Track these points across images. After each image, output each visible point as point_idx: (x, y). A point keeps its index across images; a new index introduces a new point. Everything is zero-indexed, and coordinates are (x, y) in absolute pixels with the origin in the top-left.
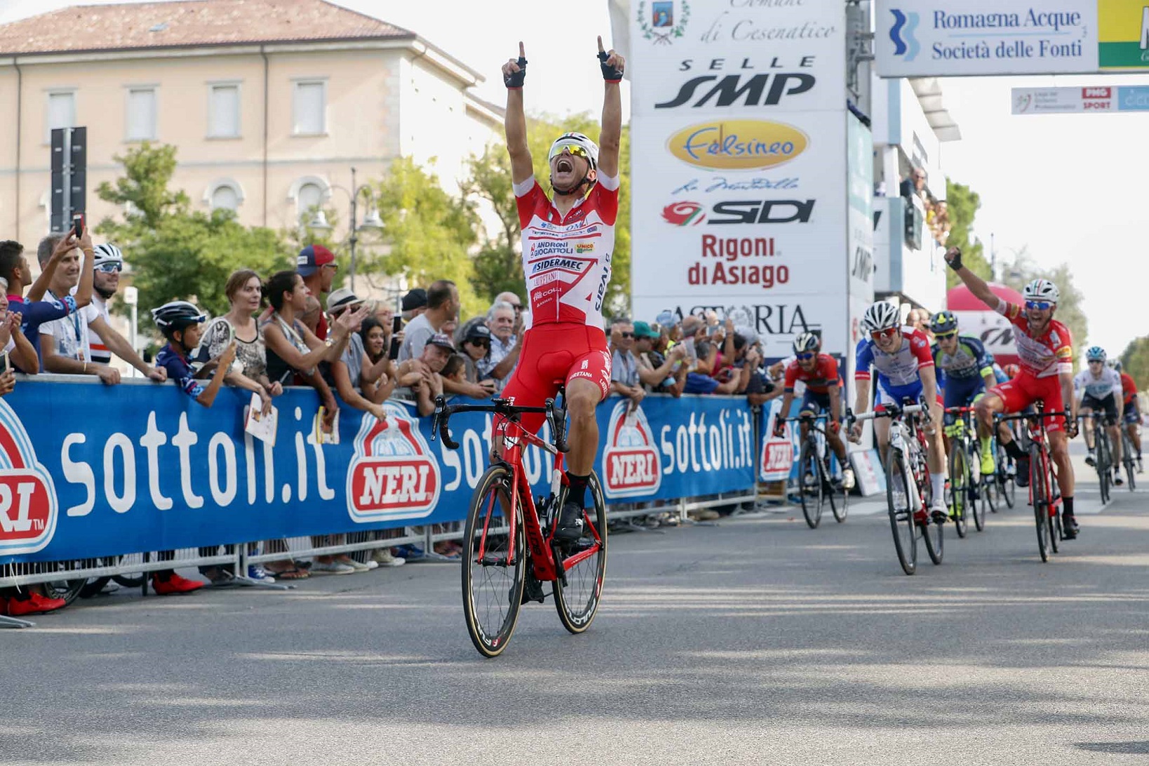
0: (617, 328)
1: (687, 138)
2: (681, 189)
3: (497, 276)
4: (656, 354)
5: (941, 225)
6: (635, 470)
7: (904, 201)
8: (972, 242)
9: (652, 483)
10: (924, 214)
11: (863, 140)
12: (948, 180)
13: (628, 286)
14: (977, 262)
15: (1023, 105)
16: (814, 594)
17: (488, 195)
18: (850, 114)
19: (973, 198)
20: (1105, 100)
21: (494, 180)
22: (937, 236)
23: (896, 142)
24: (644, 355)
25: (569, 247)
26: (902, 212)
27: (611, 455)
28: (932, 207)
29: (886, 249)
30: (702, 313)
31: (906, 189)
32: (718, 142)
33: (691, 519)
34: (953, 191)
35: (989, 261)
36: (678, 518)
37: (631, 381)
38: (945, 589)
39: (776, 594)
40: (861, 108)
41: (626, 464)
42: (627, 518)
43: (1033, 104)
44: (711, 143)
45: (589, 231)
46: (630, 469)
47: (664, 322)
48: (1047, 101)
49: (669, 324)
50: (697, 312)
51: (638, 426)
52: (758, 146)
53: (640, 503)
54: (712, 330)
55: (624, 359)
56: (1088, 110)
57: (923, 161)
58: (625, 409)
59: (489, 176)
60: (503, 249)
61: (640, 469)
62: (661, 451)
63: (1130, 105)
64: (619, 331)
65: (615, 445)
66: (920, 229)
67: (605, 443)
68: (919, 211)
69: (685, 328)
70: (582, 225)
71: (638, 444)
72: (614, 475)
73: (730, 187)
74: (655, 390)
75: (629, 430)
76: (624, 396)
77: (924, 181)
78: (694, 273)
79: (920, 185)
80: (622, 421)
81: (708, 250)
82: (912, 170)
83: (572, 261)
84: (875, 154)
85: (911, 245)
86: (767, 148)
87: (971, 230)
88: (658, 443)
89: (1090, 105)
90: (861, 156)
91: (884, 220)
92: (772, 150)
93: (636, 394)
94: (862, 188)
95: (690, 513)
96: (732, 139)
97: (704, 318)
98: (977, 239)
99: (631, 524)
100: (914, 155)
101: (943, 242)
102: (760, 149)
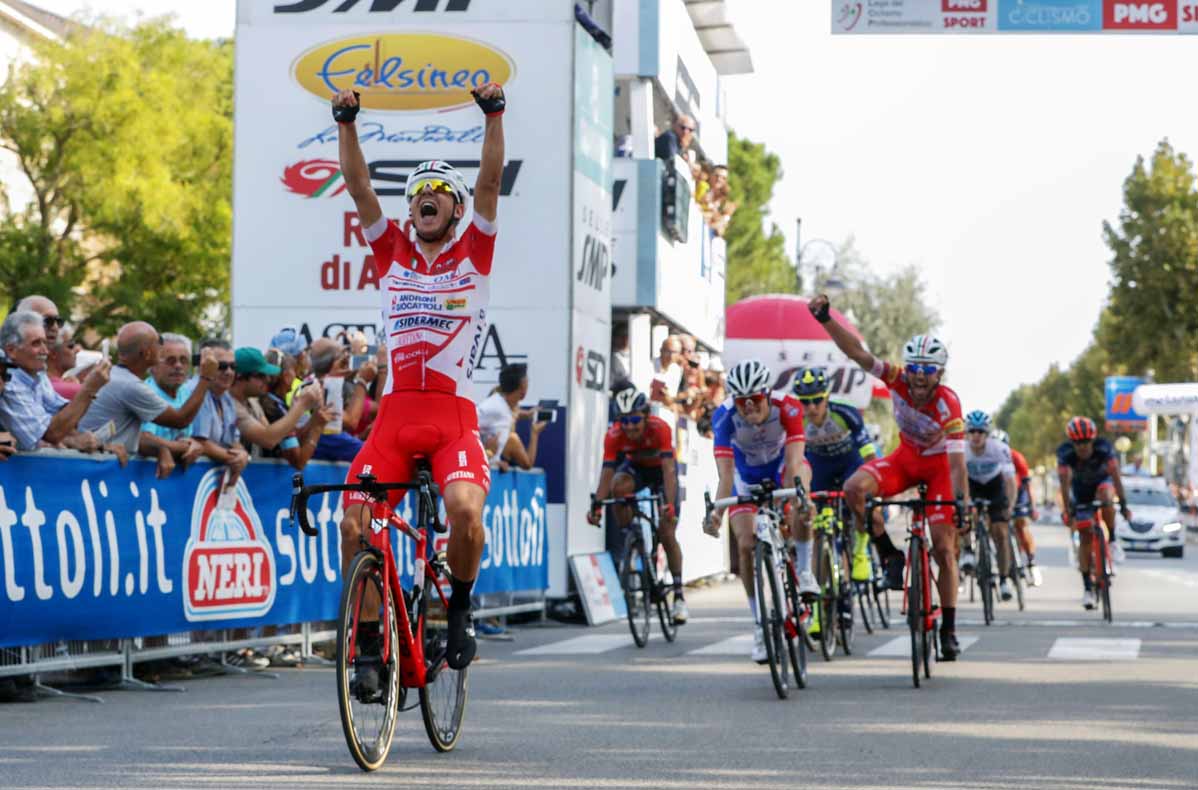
0: (210, 355)
1: (325, 59)
2: (313, 140)
3: (23, 270)
4: (274, 398)
5: (718, 203)
6: (233, 578)
7: (660, 165)
8: (767, 231)
9: (262, 599)
10: (692, 185)
11: (598, 69)
12: (730, 135)
13: (227, 289)
14: (775, 264)
15: (851, 19)
16: (506, 777)
17: (11, 143)
18: (579, 28)
19: (770, 163)
20: (978, 15)
21: (21, 120)
22: (713, 221)
23: (649, 73)
24: (253, 401)
25: (438, 303)
26: (659, 183)
27: (197, 553)
28: (705, 176)
29: (632, 239)
30: (341, 334)
31: (664, 147)
32: (372, 68)
33: (318, 656)
34: (739, 152)
35: (794, 262)
36: (297, 654)
37: (227, 438)
38: (712, 772)
39: (447, 775)
40: (596, 19)
41: (219, 568)
42: (219, 653)
43: (865, 17)
44: (361, 68)
45: (461, 283)
46: (226, 576)
47: (284, 346)
48: (888, 14)
49: (291, 351)
50: (334, 332)
51: (238, 509)
52: (434, 74)
53: (240, 630)
54: (357, 361)
55: (218, 404)
56: (950, 28)
57: (692, 104)
58: (219, 483)
59: (14, 114)
60: (33, 229)
61: (243, 576)
62: (275, 549)
63: (1015, 22)
64: (213, 358)
65: (202, 538)
66: (686, 210)
67: (188, 535)
68: (684, 181)
69: (314, 357)
70: (453, 276)
71: (238, 537)
72: (201, 585)
73: (389, 139)
74: (266, 453)
75: (224, 514)
76: (217, 462)
77: (694, 134)
78: (330, 271)
79: (686, 142)
80: (214, 499)
81: (353, 236)
82: (675, 118)
83: (440, 319)
84: (617, 91)
85: (671, 235)
86: (449, 78)
87: (766, 212)
88: (272, 538)
89: (954, 22)
90: (595, 95)
91: (630, 195)
92: (456, 82)
93: (236, 459)
94: (595, 145)
95: (316, 647)
96: (394, 63)
97: (346, 341)
98: (775, 227)
99: (224, 662)
100: (678, 94)
101: (721, 231)
102: (438, 79)
